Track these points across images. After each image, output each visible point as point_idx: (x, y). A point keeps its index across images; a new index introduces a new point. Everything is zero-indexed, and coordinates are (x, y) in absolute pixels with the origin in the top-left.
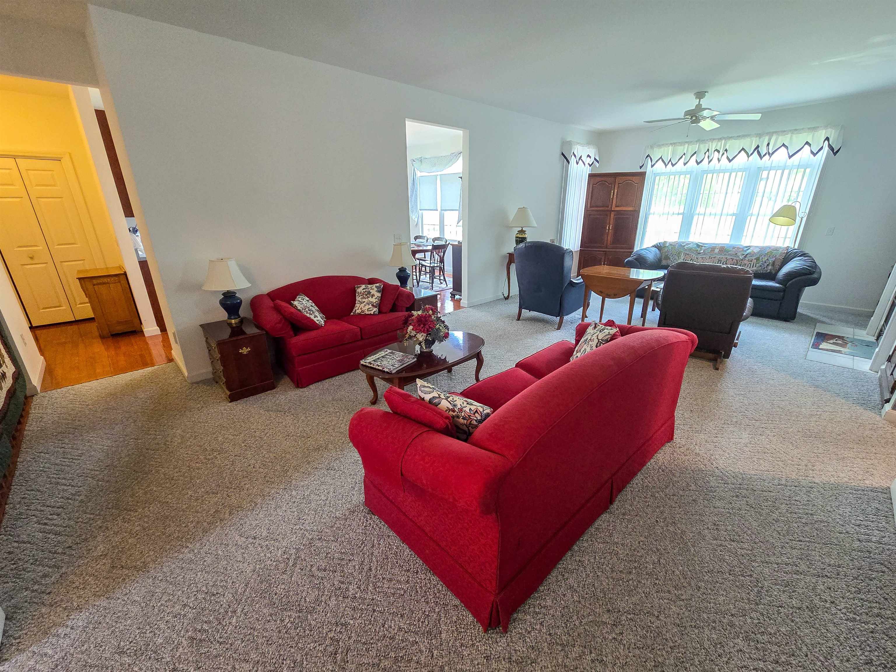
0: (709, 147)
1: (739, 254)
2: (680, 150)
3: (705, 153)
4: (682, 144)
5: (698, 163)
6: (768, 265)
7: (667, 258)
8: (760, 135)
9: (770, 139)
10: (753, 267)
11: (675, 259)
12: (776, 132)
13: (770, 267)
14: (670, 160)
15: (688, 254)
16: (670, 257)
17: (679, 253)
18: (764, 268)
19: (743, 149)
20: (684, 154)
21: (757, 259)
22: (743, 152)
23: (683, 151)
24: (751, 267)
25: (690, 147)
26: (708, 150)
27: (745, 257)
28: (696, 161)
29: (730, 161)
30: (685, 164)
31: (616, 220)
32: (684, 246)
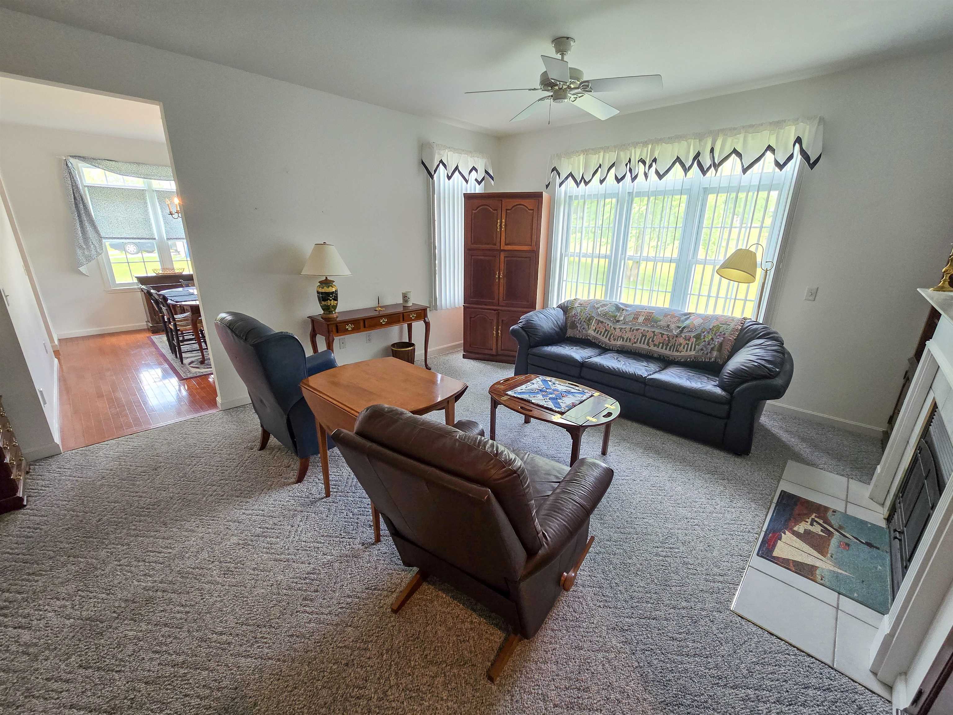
0: (631, 155)
1: (673, 326)
2: (595, 160)
3: (626, 165)
4: (596, 151)
5: (618, 180)
6: (712, 349)
7: (574, 326)
8: (700, 137)
9: (714, 143)
10: (691, 350)
11: (584, 328)
12: (722, 130)
13: (715, 353)
14: (583, 177)
15: (602, 322)
16: (578, 324)
17: (589, 320)
18: (707, 354)
19: (678, 159)
20: (600, 166)
21: (698, 337)
22: (677, 165)
23: (598, 161)
24: (689, 350)
25: (607, 155)
26: (630, 161)
27: (681, 331)
28: (616, 178)
29: (660, 177)
30: (602, 182)
31: (509, 264)
32: (598, 308)
